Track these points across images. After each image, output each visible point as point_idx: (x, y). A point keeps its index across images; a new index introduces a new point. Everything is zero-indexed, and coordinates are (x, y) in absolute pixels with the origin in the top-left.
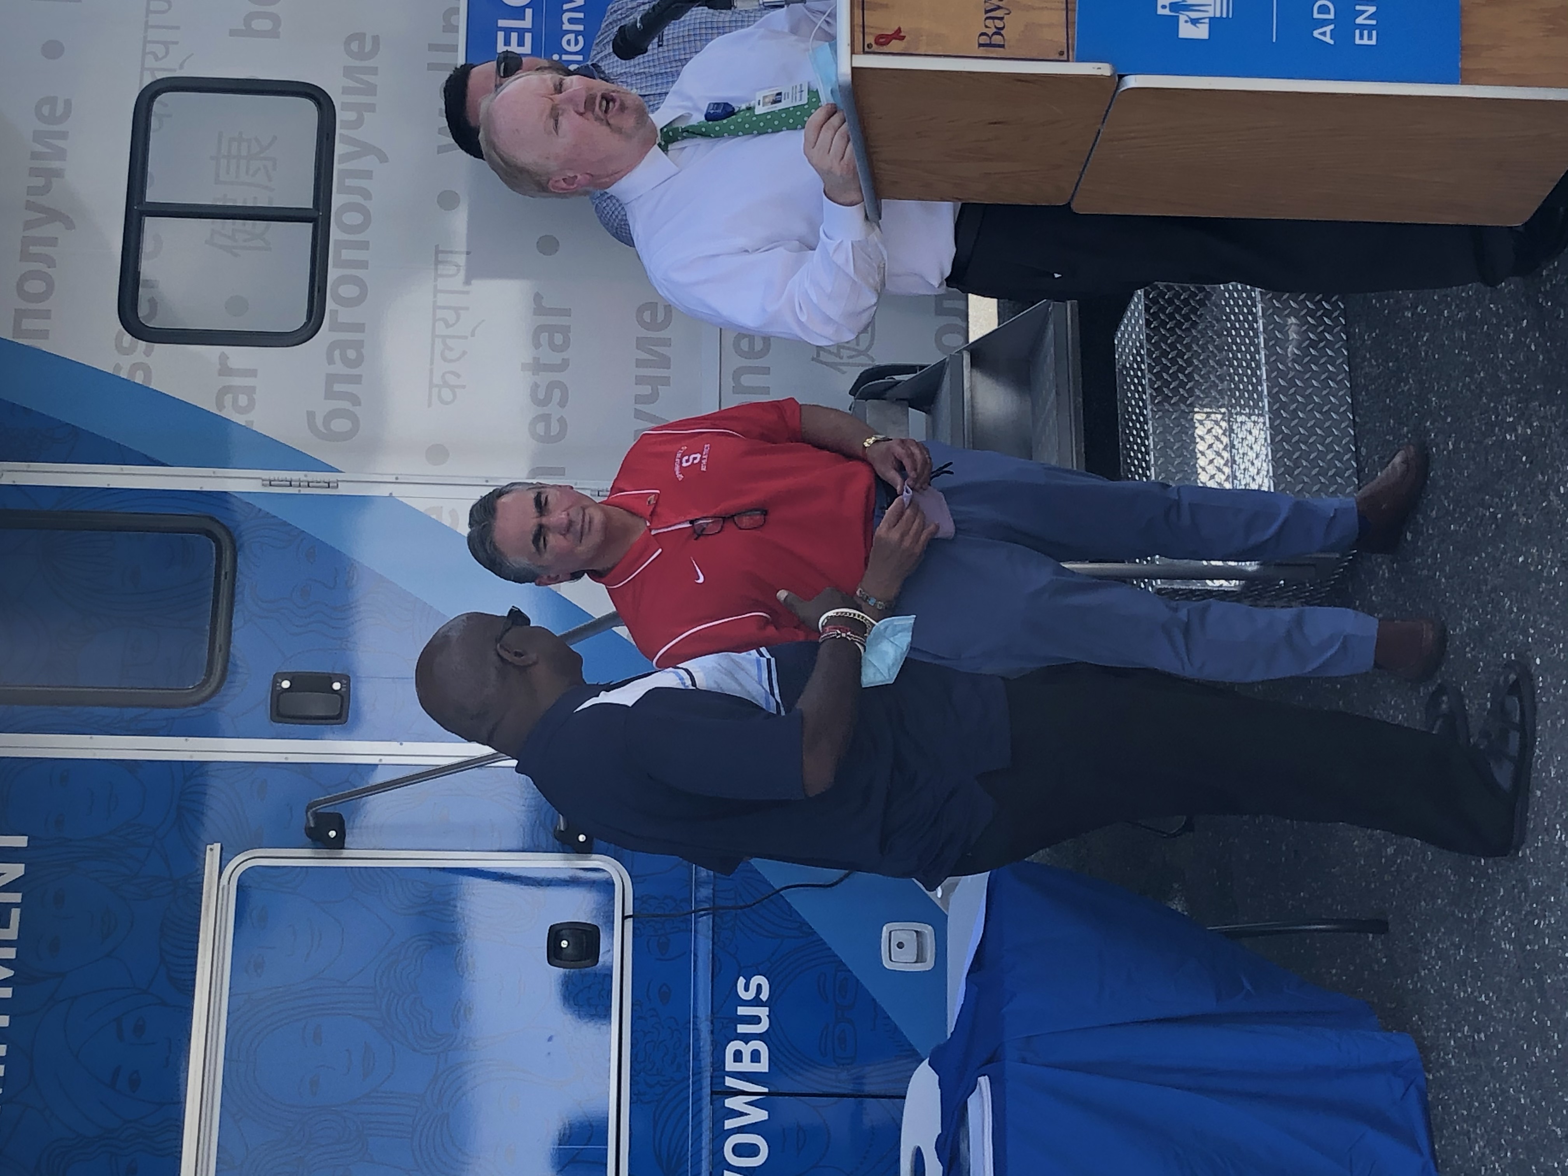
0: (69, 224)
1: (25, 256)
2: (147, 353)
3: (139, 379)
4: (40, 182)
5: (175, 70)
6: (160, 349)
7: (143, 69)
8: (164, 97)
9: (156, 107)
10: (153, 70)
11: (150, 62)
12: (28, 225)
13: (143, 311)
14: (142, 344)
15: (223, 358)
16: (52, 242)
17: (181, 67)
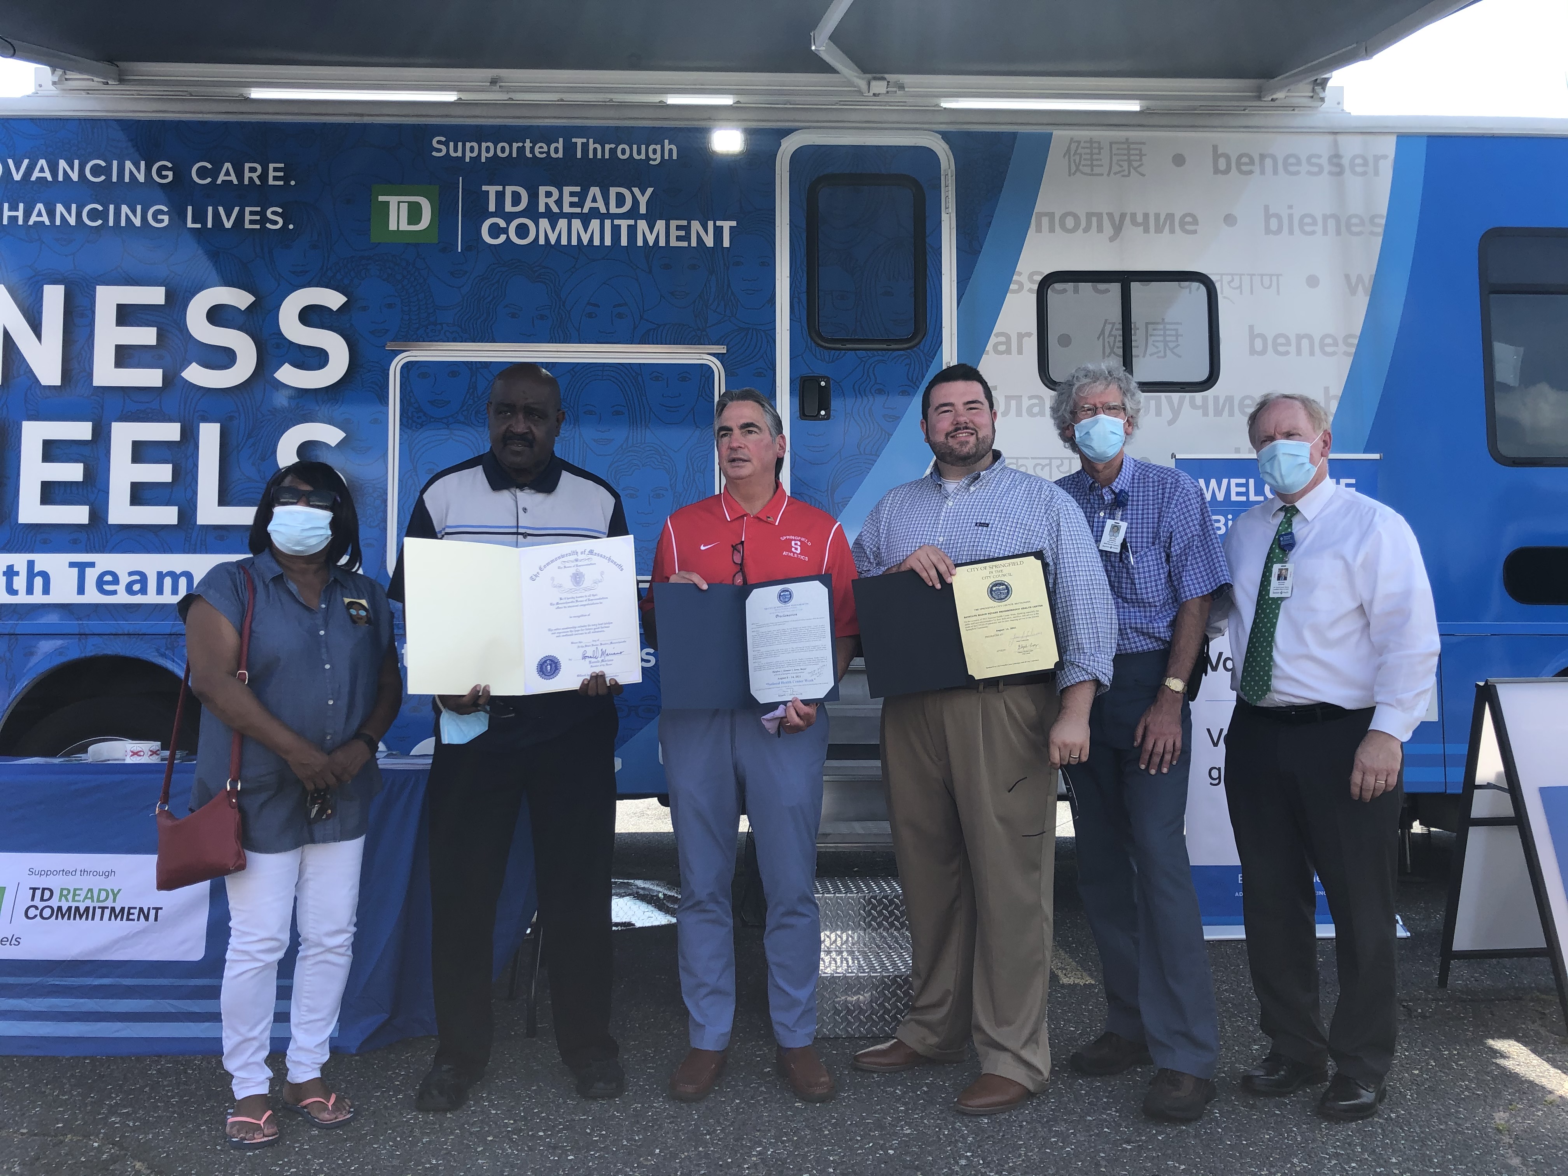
0: (1112, 239)
1: (1089, 215)
2: (1030, 290)
3: (1013, 287)
4: (1140, 219)
5: (1222, 293)
6: (1034, 297)
7: (1222, 275)
8: (1203, 289)
9: (1195, 285)
10: (1221, 280)
11: (1226, 279)
12: (1110, 215)
13: (1058, 286)
14: (1036, 287)
15: (1029, 335)
16: (1100, 229)
17: (1225, 297)
